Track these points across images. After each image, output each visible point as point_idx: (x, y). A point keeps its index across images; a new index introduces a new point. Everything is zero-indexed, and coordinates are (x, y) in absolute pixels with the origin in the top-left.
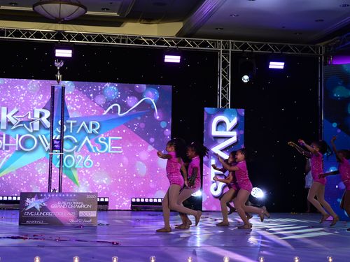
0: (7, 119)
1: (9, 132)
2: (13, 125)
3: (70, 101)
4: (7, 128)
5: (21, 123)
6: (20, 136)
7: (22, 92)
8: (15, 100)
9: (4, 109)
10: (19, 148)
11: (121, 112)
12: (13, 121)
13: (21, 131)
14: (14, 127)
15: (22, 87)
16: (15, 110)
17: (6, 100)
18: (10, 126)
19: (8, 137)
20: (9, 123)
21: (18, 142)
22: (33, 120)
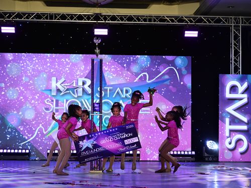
0: (57, 87)
1: (58, 98)
2: (61, 92)
3: (107, 70)
4: (57, 94)
5: (67, 90)
6: (67, 101)
7: (68, 64)
8: (61, 70)
9: (54, 79)
10: (66, 110)
11: (149, 80)
13: (68, 97)
14: (62, 94)
15: (67, 60)
16: (63, 80)
17: (54, 71)
18: (59, 93)
19: (57, 101)
20: (58, 90)
21: (66, 105)
22: (77, 88)
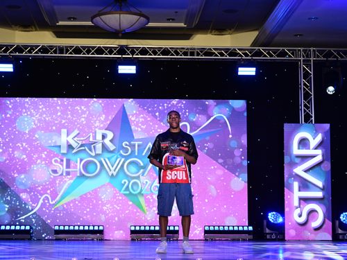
0: (68, 142)
1: (70, 156)
2: (73, 149)
3: (134, 120)
4: (68, 151)
6: (81, 160)
7: (83, 112)
8: (75, 121)
9: (64, 131)
10: (81, 173)
12: (74, 144)
13: (83, 155)
14: (75, 151)
15: (83, 107)
16: (76, 132)
17: (66, 122)
18: (71, 150)
19: (68, 161)
20: (70, 147)
21: (80, 166)
22: (95, 143)
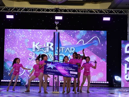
0: (35, 47)
1: (36, 53)
2: (38, 50)
3: (62, 38)
5: (41, 48)
7: (41, 34)
8: (38, 38)
11: (84, 43)
12: (38, 48)
14: (38, 51)
15: (40, 32)
16: (39, 43)
17: (34, 38)
18: (36, 50)
20: (36, 49)
22: (46, 47)
